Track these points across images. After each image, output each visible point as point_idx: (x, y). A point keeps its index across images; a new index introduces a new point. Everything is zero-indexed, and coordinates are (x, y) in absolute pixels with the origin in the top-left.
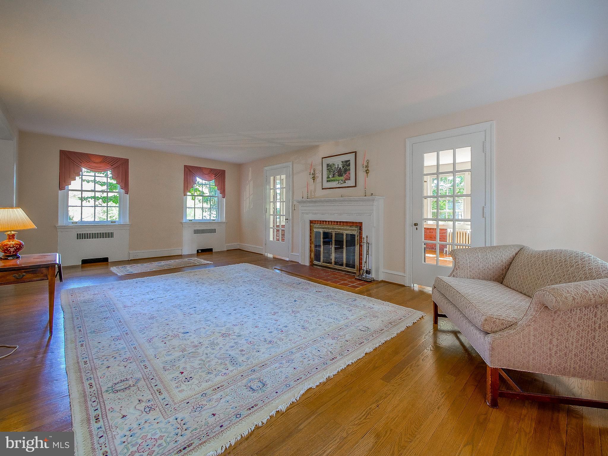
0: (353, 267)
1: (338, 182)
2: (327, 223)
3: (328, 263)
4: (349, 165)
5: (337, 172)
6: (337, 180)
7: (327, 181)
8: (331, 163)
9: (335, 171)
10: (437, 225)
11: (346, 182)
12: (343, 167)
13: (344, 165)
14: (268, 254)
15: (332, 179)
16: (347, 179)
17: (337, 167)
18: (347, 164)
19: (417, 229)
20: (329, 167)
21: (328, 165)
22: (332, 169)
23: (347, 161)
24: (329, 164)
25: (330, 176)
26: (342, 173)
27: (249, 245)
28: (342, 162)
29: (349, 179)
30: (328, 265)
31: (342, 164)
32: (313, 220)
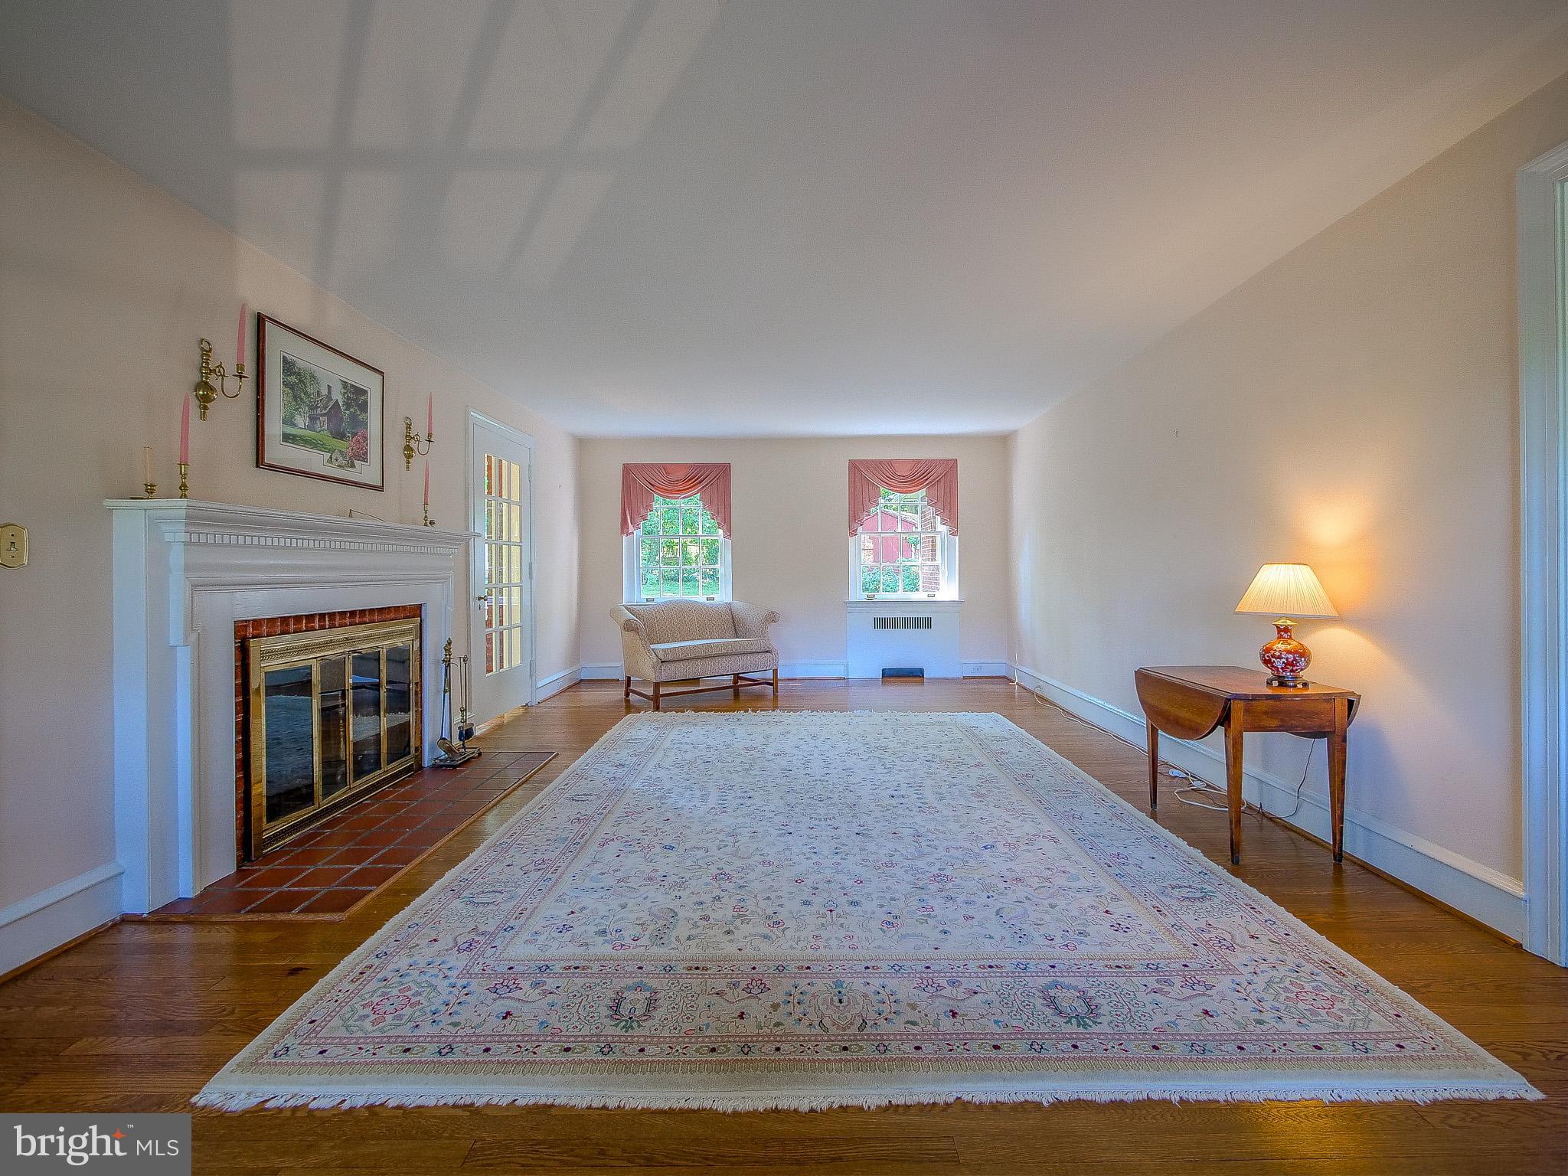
1: (331, 457)
4: (364, 407)
5: (324, 415)
6: (324, 447)
8: (300, 364)
9: (317, 407)
11: (354, 466)
12: (347, 406)
13: (349, 398)
15: (308, 433)
16: (358, 457)
17: (324, 391)
18: (358, 400)
19: (480, 607)
20: (293, 379)
21: (288, 366)
22: (306, 394)
23: (358, 391)
24: (293, 363)
25: (299, 420)
26: (343, 428)
28: (345, 385)
29: (363, 457)
30: (338, 798)
31: (343, 391)
32: (246, 621)
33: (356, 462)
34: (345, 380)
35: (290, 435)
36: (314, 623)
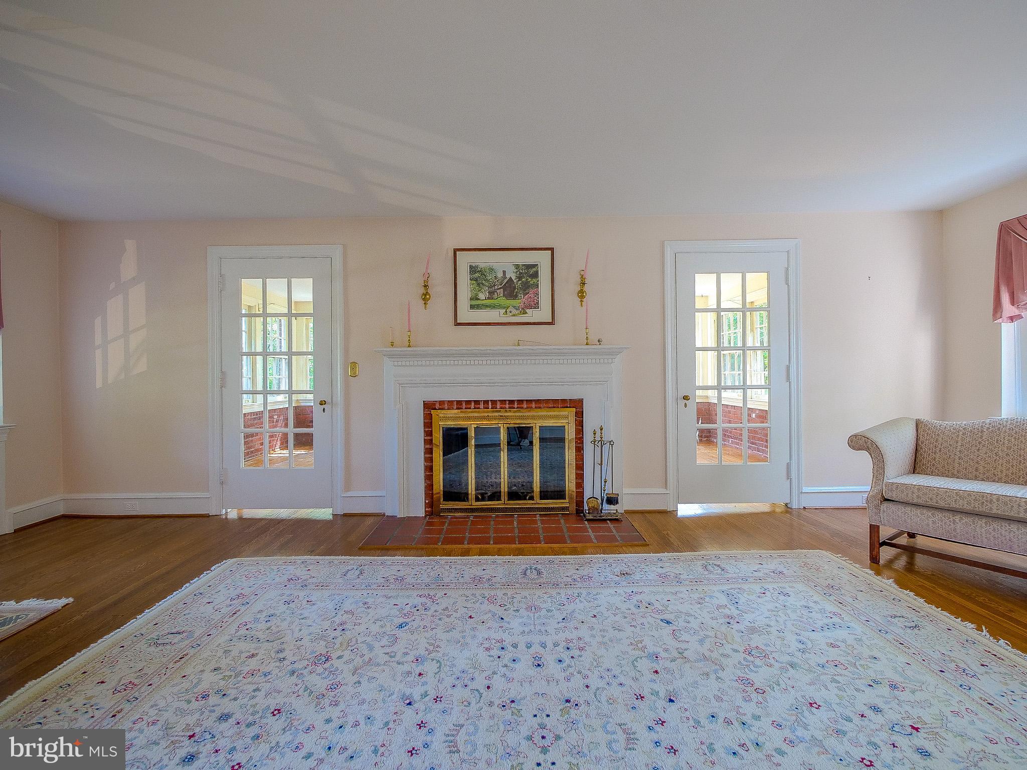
0: (559, 494)
1: (506, 312)
2: (482, 406)
3: (491, 498)
4: (535, 275)
5: (500, 288)
6: (500, 307)
7: (472, 307)
8: (482, 265)
9: (494, 285)
10: (719, 397)
11: (526, 313)
12: (520, 278)
13: (521, 273)
14: (229, 510)
15: (488, 302)
16: (530, 307)
17: (500, 275)
18: (529, 272)
19: (686, 405)
20: (477, 275)
21: (473, 269)
22: (486, 280)
23: (529, 267)
24: (477, 267)
25: (482, 296)
26: (517, 292)
27: (124, 495)
28: (517, 266)
29: (536, 306)
30: (489, 505)
31: (515, 270)
32: (435, 401)
33: (527, 311)
34: (517, 263)
35: (475, 305)
36: (480, 405)
